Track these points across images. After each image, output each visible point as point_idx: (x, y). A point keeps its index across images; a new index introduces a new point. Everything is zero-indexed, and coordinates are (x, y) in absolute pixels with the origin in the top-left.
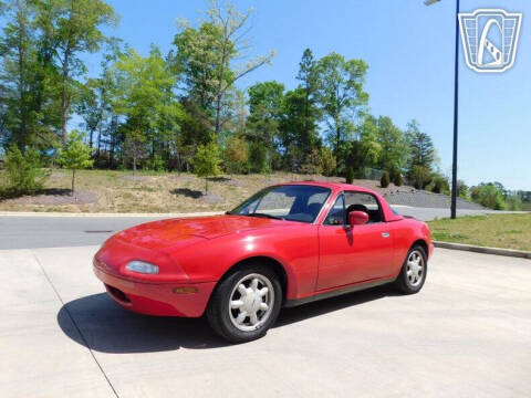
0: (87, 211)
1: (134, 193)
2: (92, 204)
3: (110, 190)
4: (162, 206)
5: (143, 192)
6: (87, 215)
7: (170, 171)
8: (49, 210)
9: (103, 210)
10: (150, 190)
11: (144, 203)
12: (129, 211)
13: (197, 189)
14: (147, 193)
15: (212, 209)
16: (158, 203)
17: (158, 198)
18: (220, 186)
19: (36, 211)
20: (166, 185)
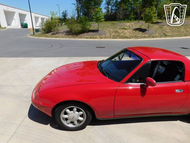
0: (102, 38)
1: (119, 31)
2: (104, 35)
3: (111, 29)
4: (128, 36)
5: (122, 30)
6: (101, 40)
7: (136, 20)
8: (90, 38)
9: (107, 38)
10: (125, 29)
11: (122, 35)
12: (116, 38)
13: (145, 28)
14: (124, 31)
15: (149, 37)
16: (128, 35)
17: (127, 33)
18: (156, 26)
19: (87, 38)
20: (132, 27)
